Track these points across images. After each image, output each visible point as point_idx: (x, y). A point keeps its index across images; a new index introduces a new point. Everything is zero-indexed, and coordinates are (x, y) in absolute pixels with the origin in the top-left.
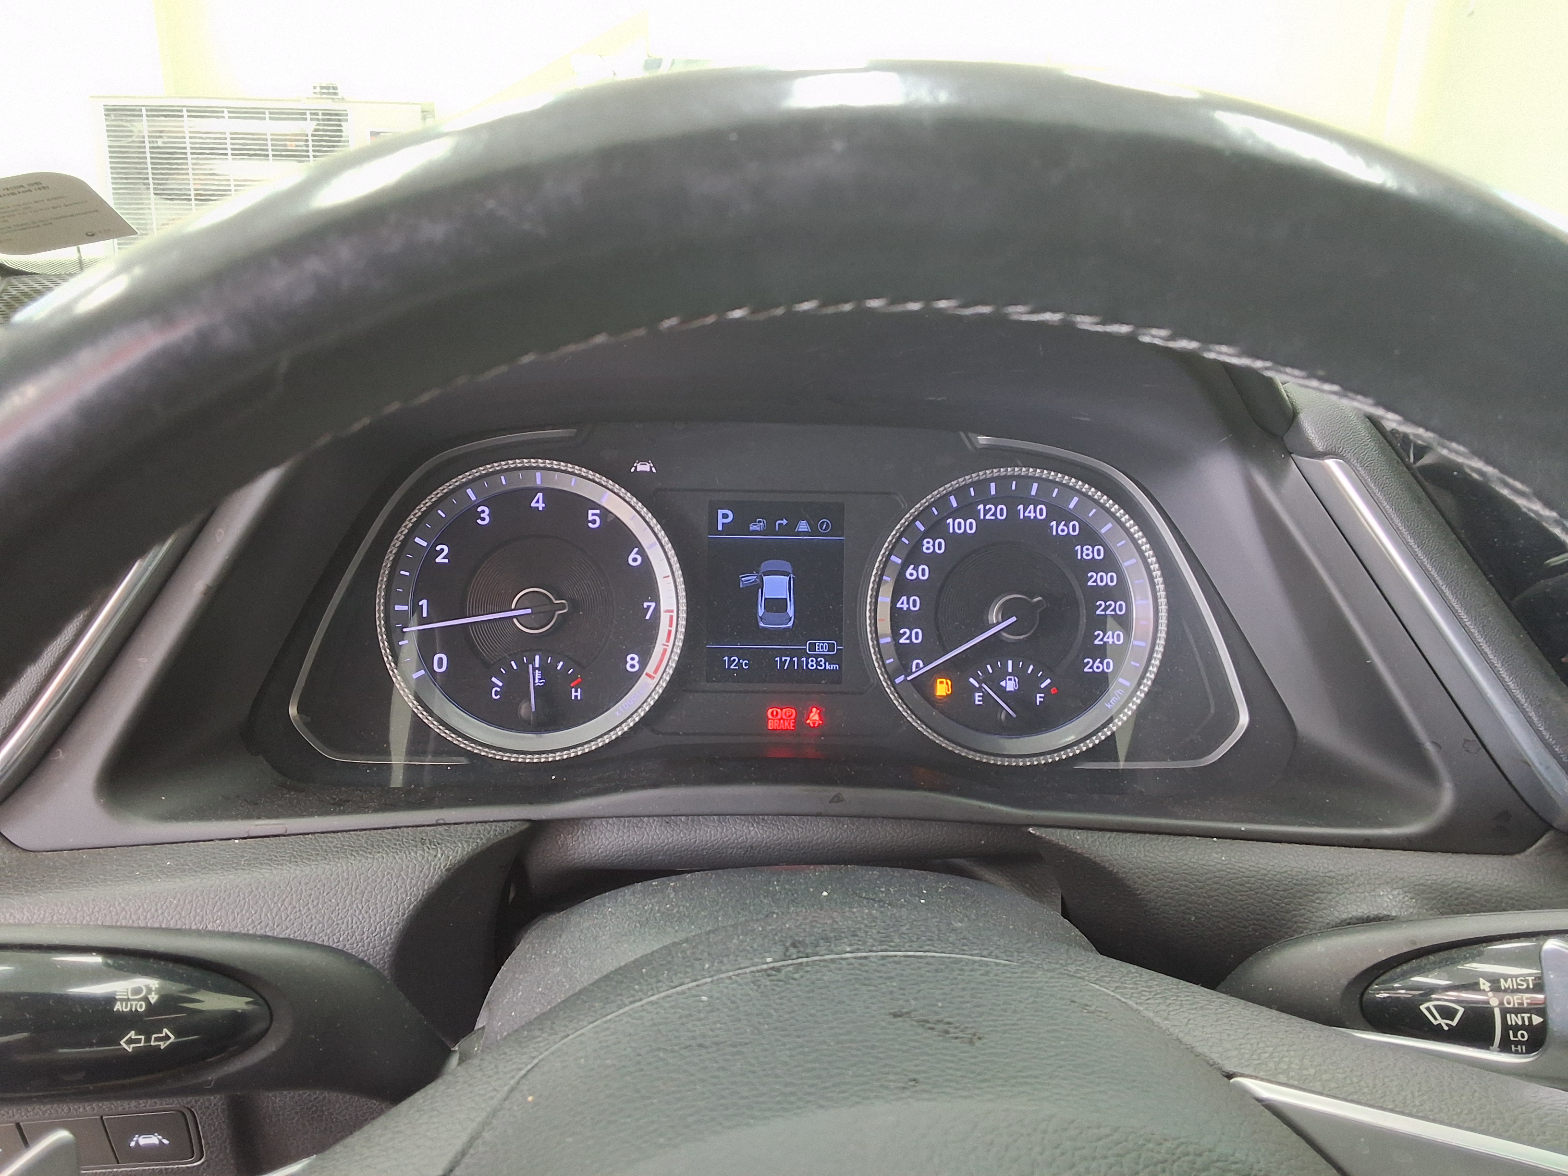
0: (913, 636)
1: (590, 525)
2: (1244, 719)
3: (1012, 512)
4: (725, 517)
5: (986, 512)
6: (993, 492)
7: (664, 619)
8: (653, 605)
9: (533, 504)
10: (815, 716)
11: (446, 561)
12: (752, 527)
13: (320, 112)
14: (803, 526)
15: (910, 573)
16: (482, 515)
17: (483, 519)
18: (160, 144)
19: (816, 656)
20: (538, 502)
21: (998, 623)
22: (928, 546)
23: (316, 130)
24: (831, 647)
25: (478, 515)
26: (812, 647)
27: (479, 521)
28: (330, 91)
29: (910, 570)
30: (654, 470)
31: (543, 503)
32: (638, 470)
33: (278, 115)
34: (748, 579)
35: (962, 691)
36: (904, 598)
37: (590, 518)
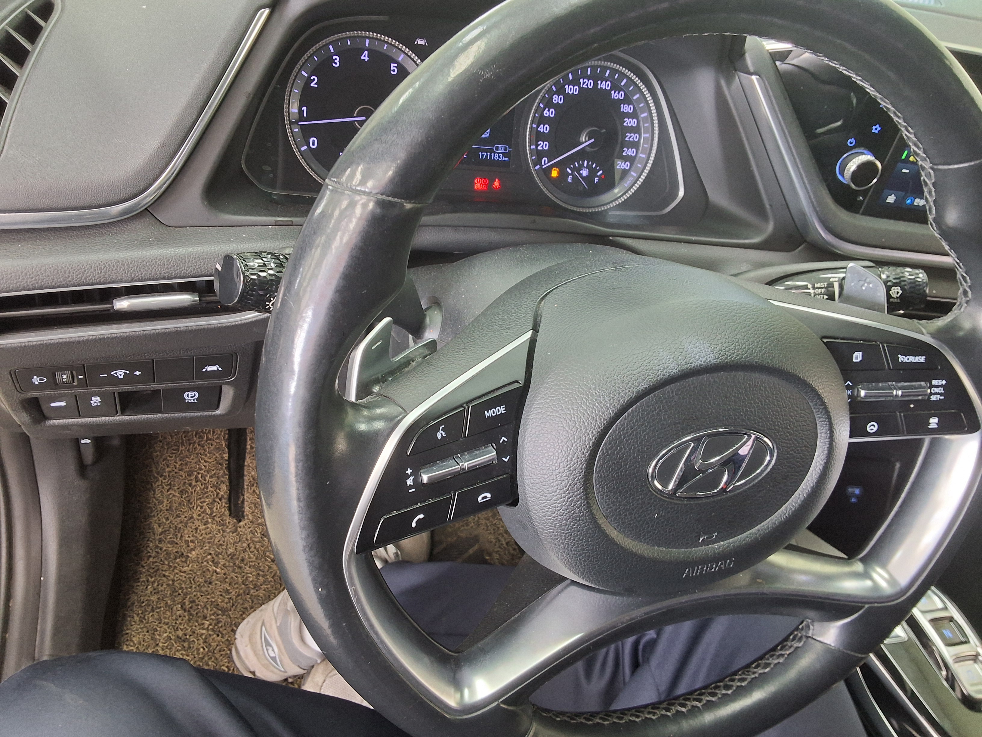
0: (544, 146)
1: (392, 72)
2: (681, 193)
3: (596, 84)
5: (584, 83)
6: (589, 73)
9: (362, 58)
10: (497, 184)
11: (316, 86)
15: (546, 113)
16: (336, 61)
17: (336, 64)
19: (498, 153)
20: (365, 56)
21: (586, 142)
22: (555, 99)
24: (506, 149)
25: (333, 61)
26: (497, 148)
27: (334, 65)
29: (546, 111)
30: (427, 44)
31: (368, 57)
32: (419, 43)
35: (563, 175)
36: (542, 126)
37: (392, 68)
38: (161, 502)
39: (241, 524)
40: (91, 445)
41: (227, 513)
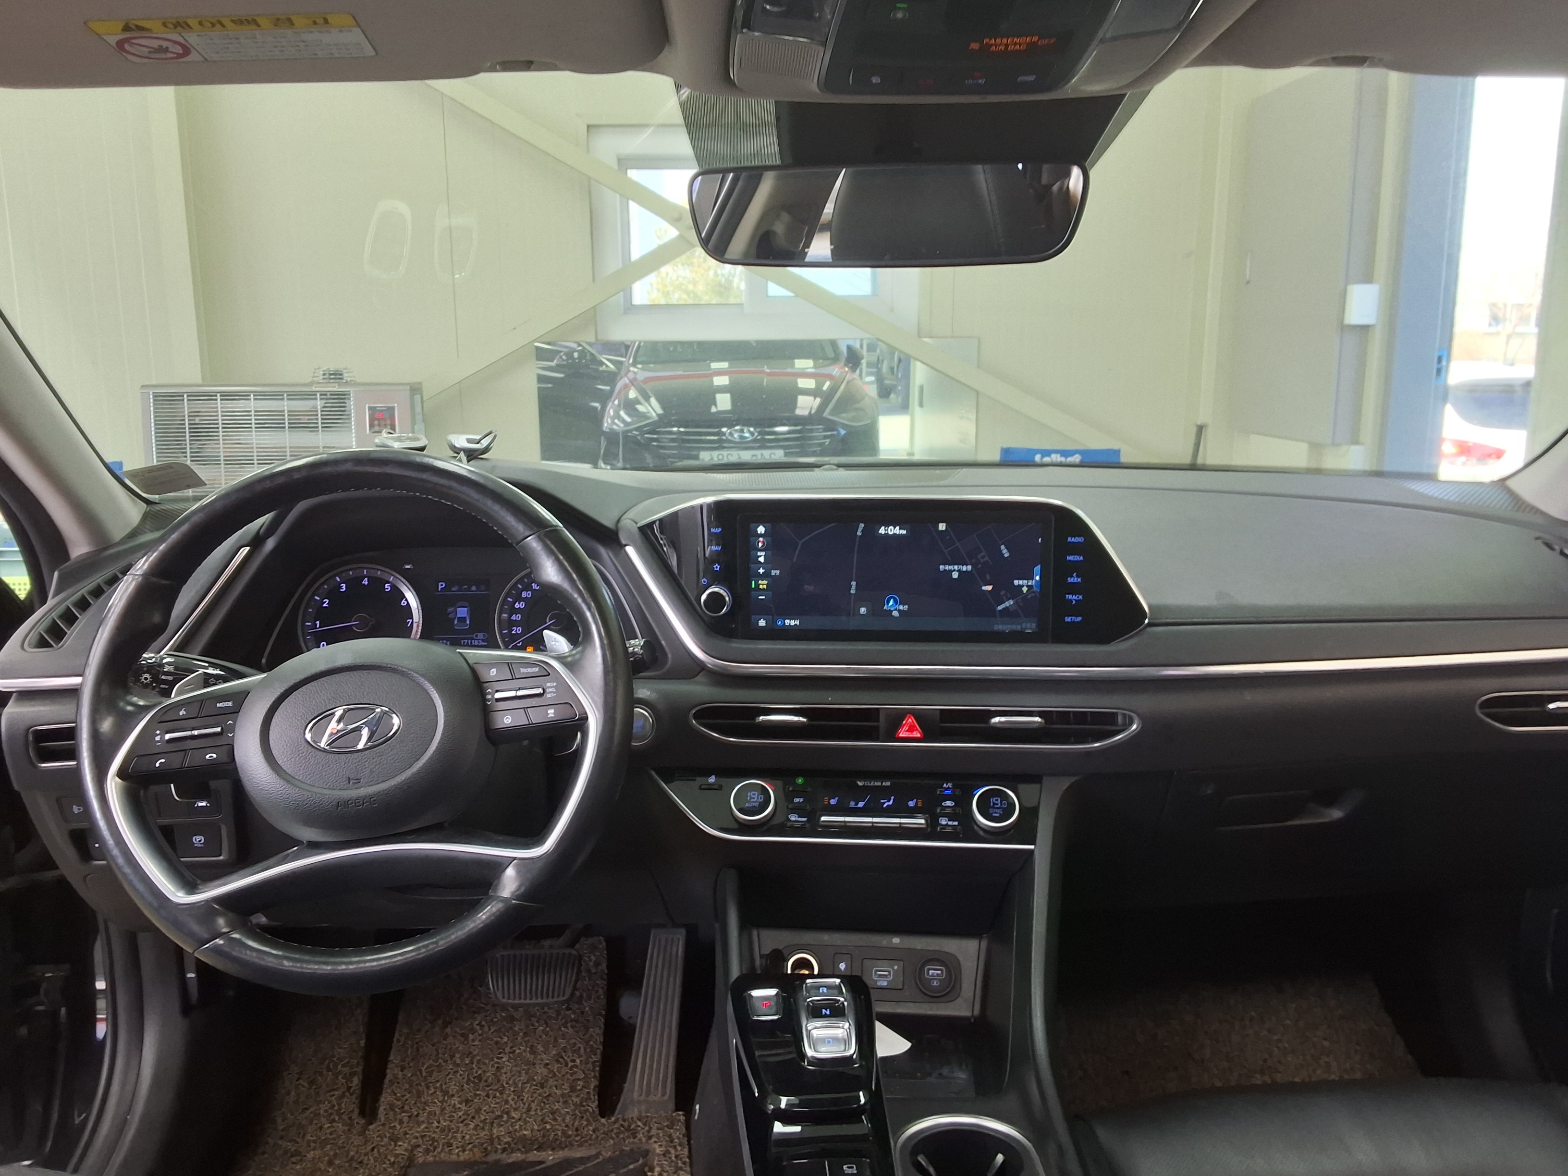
0: (517, 630)
1: (386, 590)
4: (441, 586)
7: (415, 625)
8: (411, 621)
9: (364, 582)
11: (327, 605)
12: (453, 589)
13: (328, 393)
14: (474, 588)
15: (517, 605)
17: (343, 589)
18: (197, 422)
19: (478, 640)
22: (524, 594)
23: (324, 407)
24: (484, 636)
25: (341, 587)
26: (477, 636)
27: (341, 590)
28: (336, 376)
29: (517, 604)
30: (412, 568)
31: (367, 581)
32: (407, 568)
33: (294, 396)
34: (450, 609)
36: (514, 615)
37: (386, 587)
38: (289, 1093)
39: (371, 1127)
40: (195, 980)
41: (357, 1111)
